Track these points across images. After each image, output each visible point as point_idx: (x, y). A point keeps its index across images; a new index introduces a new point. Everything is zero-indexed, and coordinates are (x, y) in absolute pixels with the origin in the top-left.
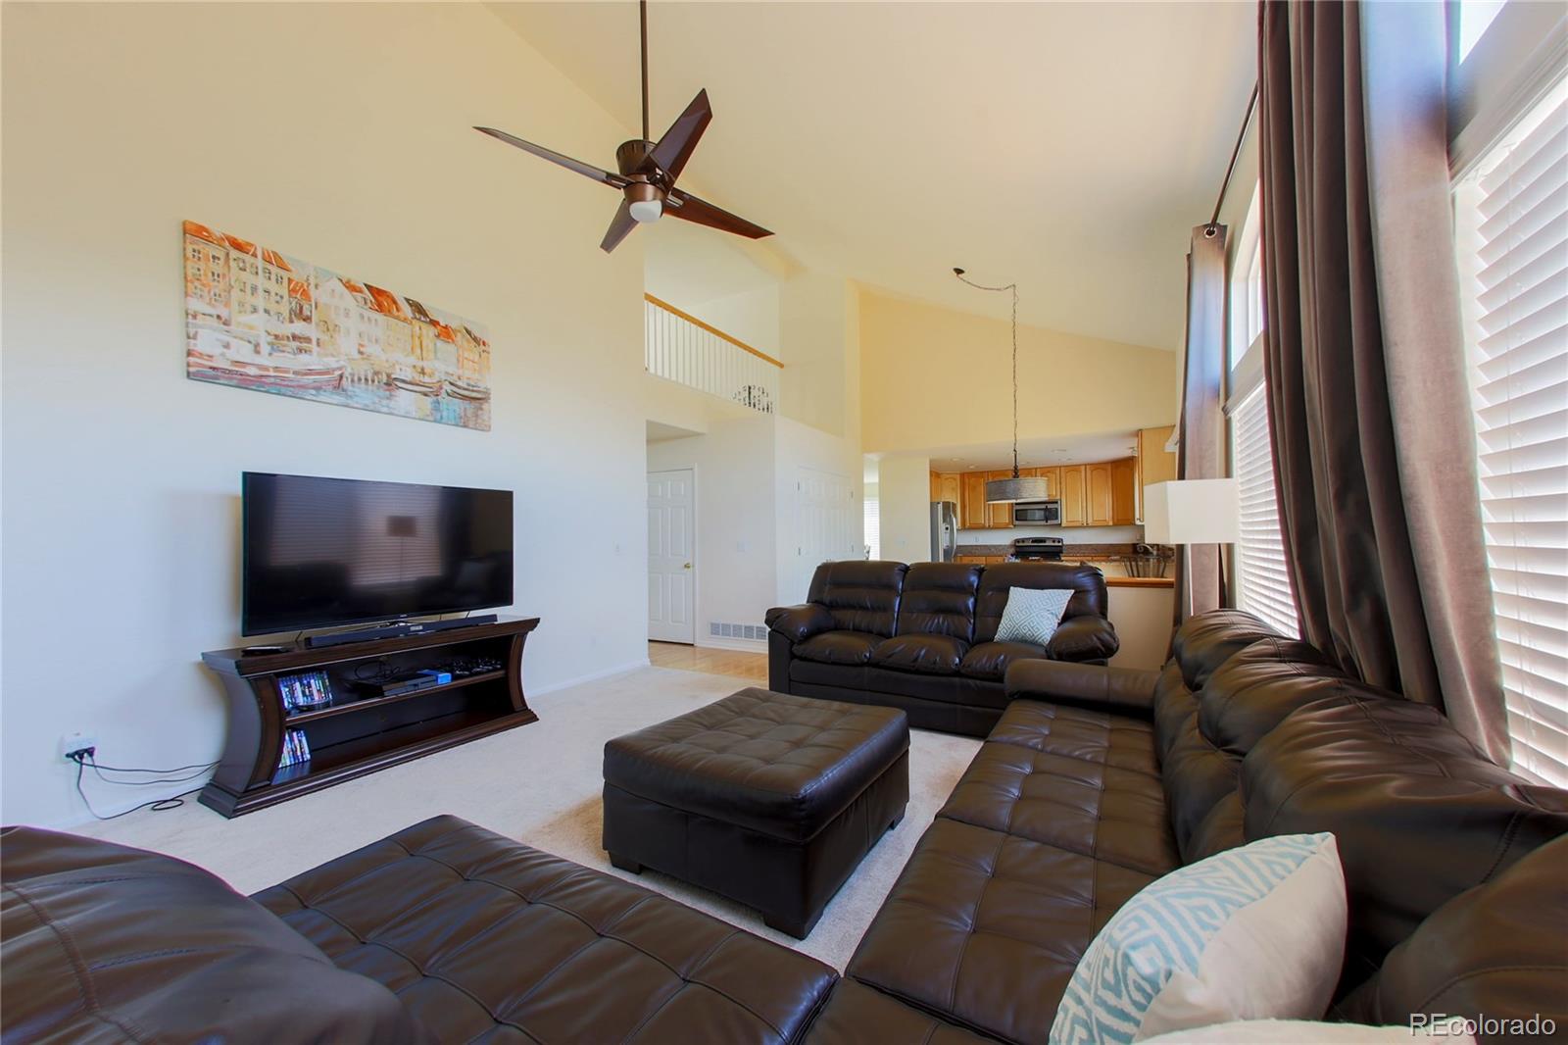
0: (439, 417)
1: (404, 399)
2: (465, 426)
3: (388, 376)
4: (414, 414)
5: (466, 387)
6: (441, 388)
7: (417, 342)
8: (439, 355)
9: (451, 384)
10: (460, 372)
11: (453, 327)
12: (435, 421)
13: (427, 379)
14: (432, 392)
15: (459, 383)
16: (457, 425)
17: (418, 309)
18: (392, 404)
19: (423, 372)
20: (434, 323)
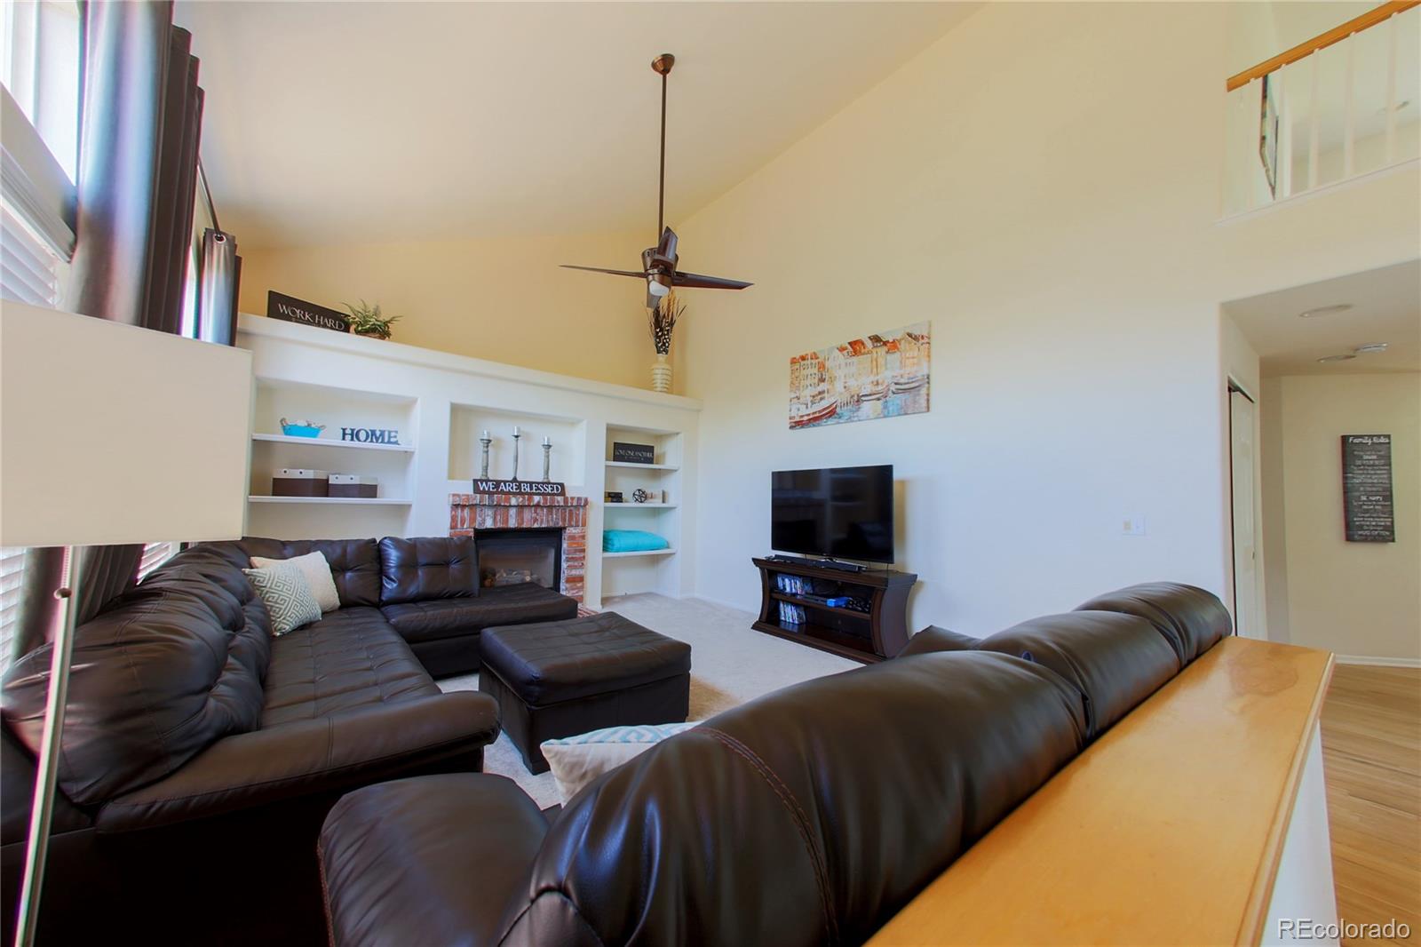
0: (886, 413)
1: (868, 407)
2: (906, 414)
3: (858, 395)
4: (871, 417)
5: (907, 381)
6: (889, 390)
7: (874, 363)
8: (889, 366)
9: (896, 384)
10: (902, 372)
11: (898, 338)
12: (885, 417)
13: (880, 388)
14: (881, 397)
15: (902, 381)
16: (899, 415)
17: (876, 339)
18: (859, 413)
19: (878, 384)
20: (885, 343)
